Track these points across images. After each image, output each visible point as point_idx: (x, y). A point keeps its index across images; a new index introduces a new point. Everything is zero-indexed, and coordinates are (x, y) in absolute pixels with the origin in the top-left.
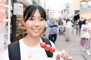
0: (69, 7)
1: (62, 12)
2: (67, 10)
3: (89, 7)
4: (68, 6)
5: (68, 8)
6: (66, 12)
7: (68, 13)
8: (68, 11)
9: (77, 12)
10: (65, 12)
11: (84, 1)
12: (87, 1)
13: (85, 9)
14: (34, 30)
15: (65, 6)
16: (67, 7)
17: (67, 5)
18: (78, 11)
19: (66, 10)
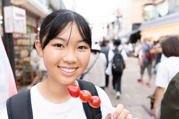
0: (121, 17)
1: (108, 27)
2: (118, 22)
3: (160, 16)
4: (120, 15)
5: (120, 20)
6: (117, 27)
7: (119, 28)
8: (119, 25)
9: (136, 27)
10: (113, 27)
11: (151, 4)
12: (155, 5)
13: (151, 20)
14: (62, 69)
15: (114, 14)
16: (118, 17)
17: (119, 13)
18: (139, 25)
19: (115, 24)
